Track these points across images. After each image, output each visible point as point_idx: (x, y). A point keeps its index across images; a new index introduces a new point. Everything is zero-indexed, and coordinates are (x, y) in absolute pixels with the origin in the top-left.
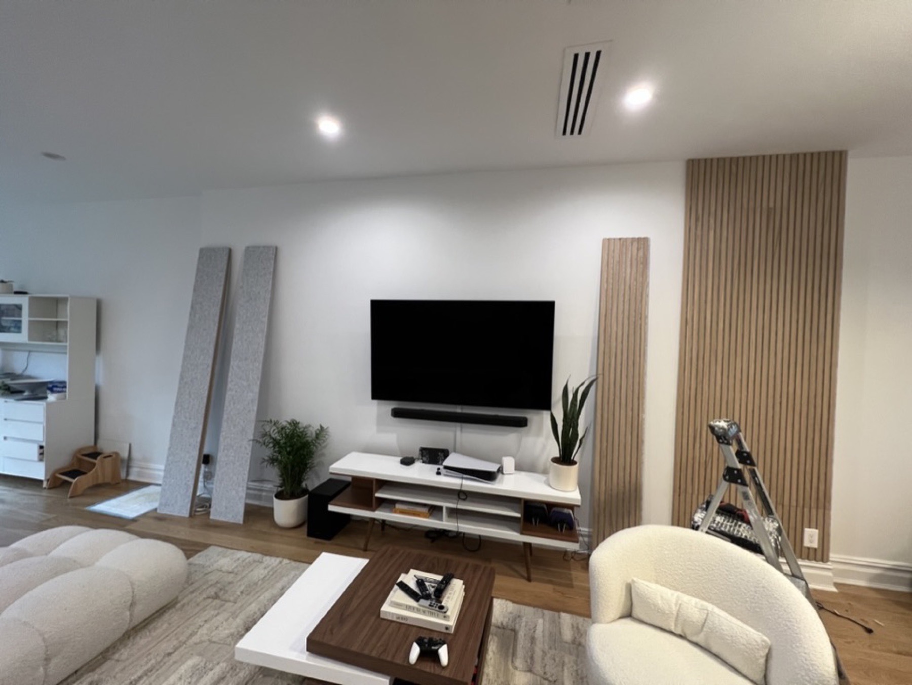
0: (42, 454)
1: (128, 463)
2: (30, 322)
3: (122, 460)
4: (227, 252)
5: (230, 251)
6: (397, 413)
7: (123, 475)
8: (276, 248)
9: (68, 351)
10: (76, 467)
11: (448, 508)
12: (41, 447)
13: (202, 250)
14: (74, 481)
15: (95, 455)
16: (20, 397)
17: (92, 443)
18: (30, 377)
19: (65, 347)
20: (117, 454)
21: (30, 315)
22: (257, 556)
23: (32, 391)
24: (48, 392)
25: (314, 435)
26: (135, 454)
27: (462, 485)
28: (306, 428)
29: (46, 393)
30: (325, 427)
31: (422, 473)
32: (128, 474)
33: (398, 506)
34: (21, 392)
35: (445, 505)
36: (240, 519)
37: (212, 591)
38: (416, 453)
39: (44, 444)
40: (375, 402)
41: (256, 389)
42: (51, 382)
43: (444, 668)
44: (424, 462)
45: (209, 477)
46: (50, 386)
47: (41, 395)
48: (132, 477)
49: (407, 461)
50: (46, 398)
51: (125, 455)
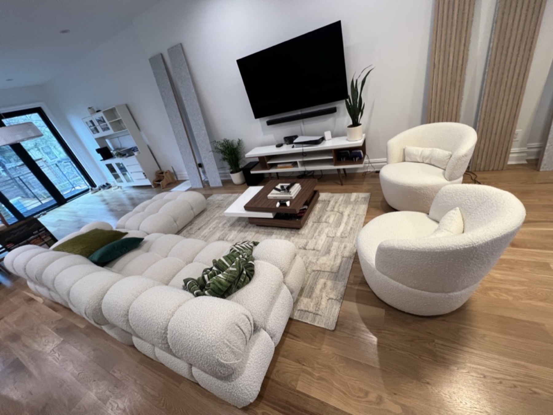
0: (145, 176)
1: (175, 174)
2: (110, 123)
3: (172, 173)
4: (160, 56)
5: (162, 55)
6: (269, 123)
7: (175, 179)
8: (181, 44)
9: (129, 133)
10: (159, 179)
11: (300, 162)
12: (144, 173)
13: (150, 60)
14: (160, 183)
15: (162, 173)
16: (125, 156)
17: (159, 169)
18: (124, 148)
19: (127, 131)
20: (169, 171)
21: (108, 121)
22: (230, 195)
23: (128, 153)
24: (133, 152)
25: (237, 144)
26: (176, 170)
27: (303, 150)
28: (232, 141)
29: (133, 153)
30: (240, 139)
31: (286, 149)
32: (177, 178)
33: (279, 166)
34: (125, 155)
35: (298, 160)
36: (221, 185)
37: (217, 205)
38: (283, 141)
39: (144, 172)
40: (258, 119)
41: (204, 128)
42: (132, 148)
43: (289, 207)
44: (287, 144)
45: (204, 172)
46: (132, 149)
47: (132, 154)
48: (179, 179)
49: (279, 146)
50: (134, 155)
51: (172, 171)
